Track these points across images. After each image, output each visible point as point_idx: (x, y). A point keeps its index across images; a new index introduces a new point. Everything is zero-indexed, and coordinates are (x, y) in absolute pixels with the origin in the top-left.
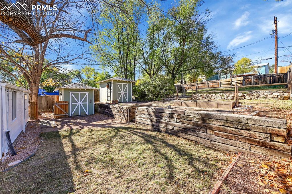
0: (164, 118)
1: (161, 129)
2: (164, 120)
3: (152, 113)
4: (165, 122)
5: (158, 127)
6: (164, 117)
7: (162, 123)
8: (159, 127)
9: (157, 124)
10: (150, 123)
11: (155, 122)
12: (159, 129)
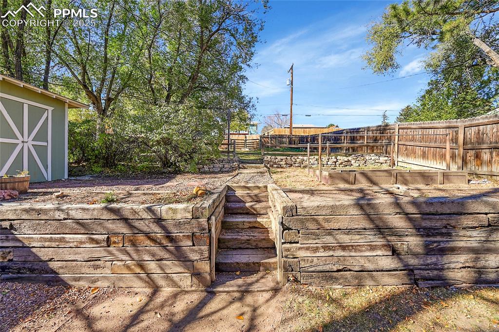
0: (462, 233)
1: (451, 275)
2: (462, 238)
3: (397, 222)
4: (469, 245)
5: (435, 272)
6: (464, 228)
7: (453, 250)
8: (442, 269)
9: (432, 260)
10: (388, 262)
11: (416, 255)
12: (440, 278)
